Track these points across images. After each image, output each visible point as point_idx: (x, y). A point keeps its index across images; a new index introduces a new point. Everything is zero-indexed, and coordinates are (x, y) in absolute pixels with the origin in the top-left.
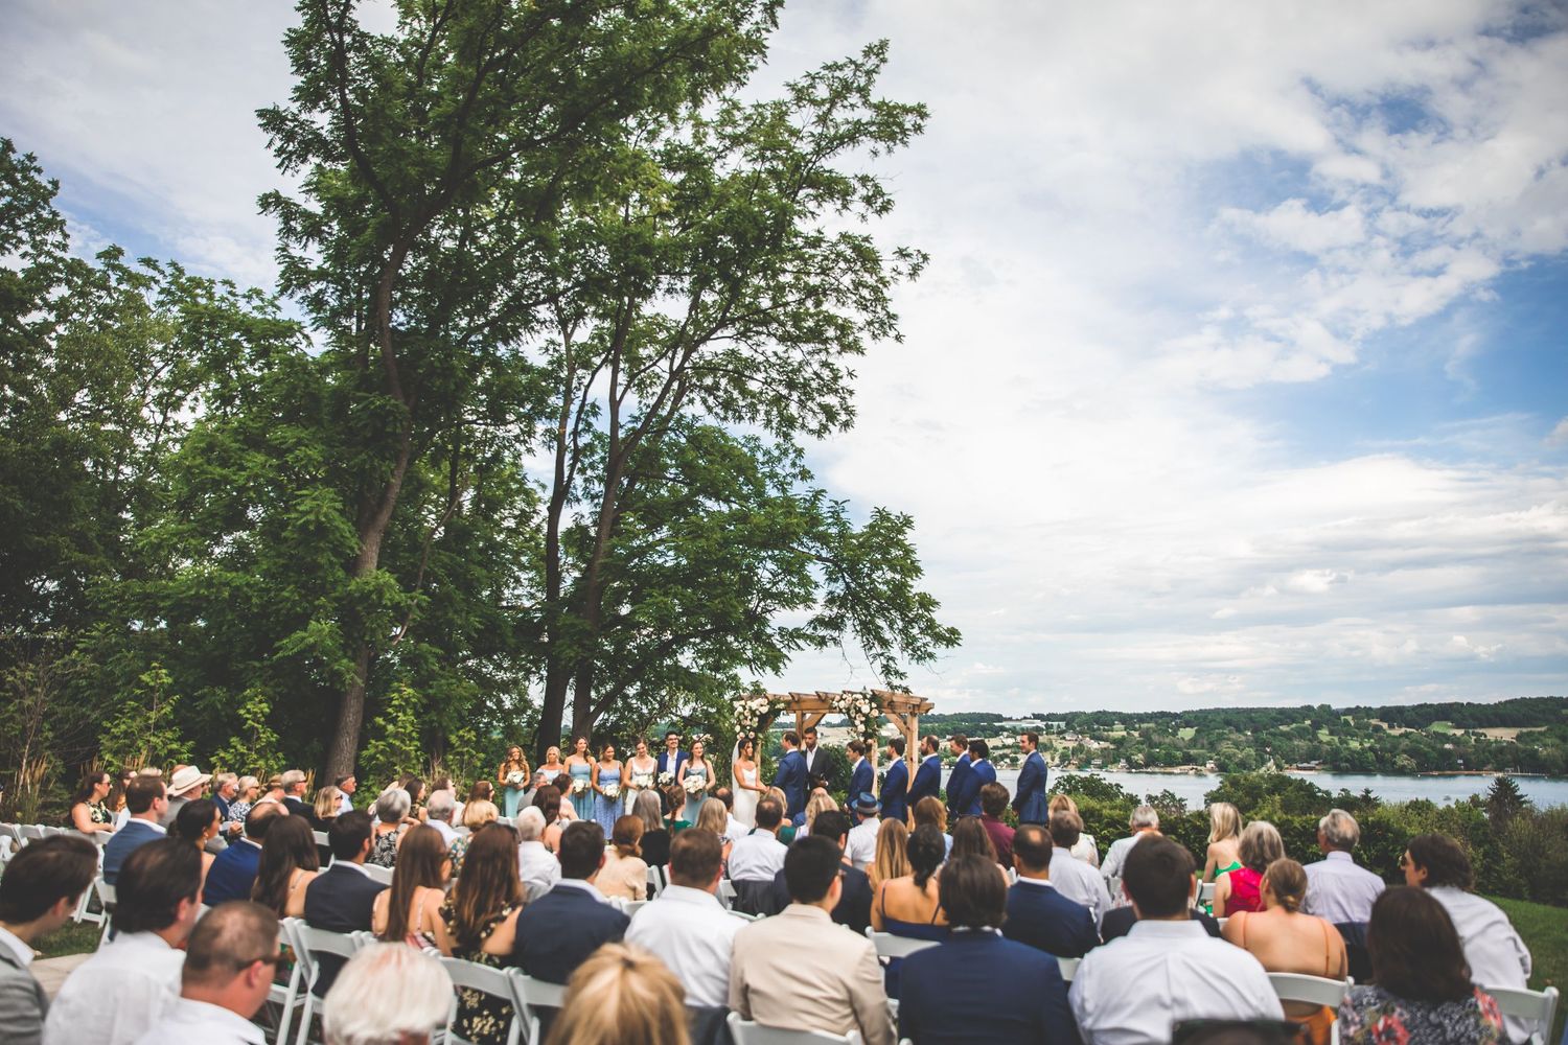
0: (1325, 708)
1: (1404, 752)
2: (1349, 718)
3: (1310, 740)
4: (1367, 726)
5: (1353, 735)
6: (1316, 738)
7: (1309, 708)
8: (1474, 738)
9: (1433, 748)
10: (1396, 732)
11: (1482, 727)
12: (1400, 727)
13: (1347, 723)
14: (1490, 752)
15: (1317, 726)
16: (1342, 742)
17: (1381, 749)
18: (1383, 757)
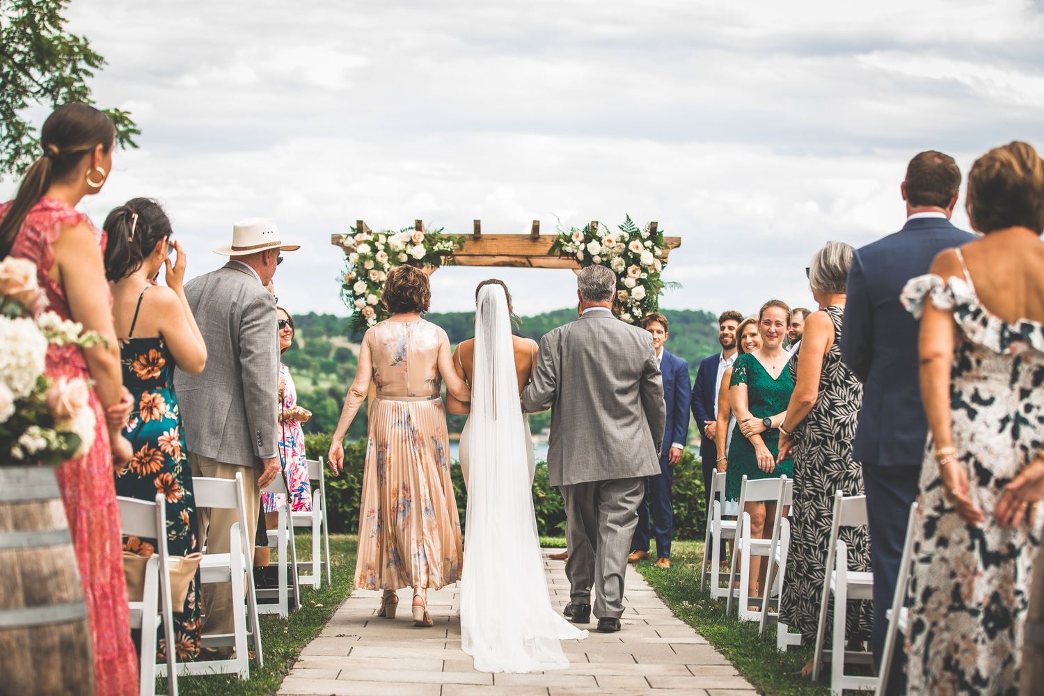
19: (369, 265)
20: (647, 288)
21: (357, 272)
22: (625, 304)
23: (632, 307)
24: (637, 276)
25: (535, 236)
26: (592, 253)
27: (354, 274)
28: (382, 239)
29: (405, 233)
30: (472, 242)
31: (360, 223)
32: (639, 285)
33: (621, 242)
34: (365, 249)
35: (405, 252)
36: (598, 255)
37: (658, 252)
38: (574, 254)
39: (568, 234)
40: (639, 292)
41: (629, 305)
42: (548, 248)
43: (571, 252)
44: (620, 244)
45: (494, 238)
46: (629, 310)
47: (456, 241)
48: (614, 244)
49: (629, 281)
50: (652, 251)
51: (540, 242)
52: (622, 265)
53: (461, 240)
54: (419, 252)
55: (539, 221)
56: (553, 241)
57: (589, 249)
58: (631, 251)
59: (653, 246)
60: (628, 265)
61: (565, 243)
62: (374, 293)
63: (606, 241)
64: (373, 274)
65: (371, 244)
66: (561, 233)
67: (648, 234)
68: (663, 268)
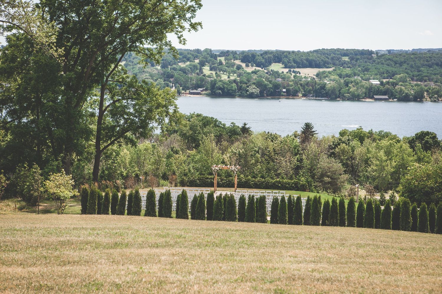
0: (209, 52)
1: (254, 84)
2: (223, 59)
3: (198, 74)
6: (202, 73)
7: (198, 51)
8: (293, 74)
9: (270, 82)
10: (250, 70)
11: (298, 67)
12: (252, 66)
13: (221, 63)
14: (301, 85)
15: (202, 64)
17: (241, 82)
18: (241, 87)
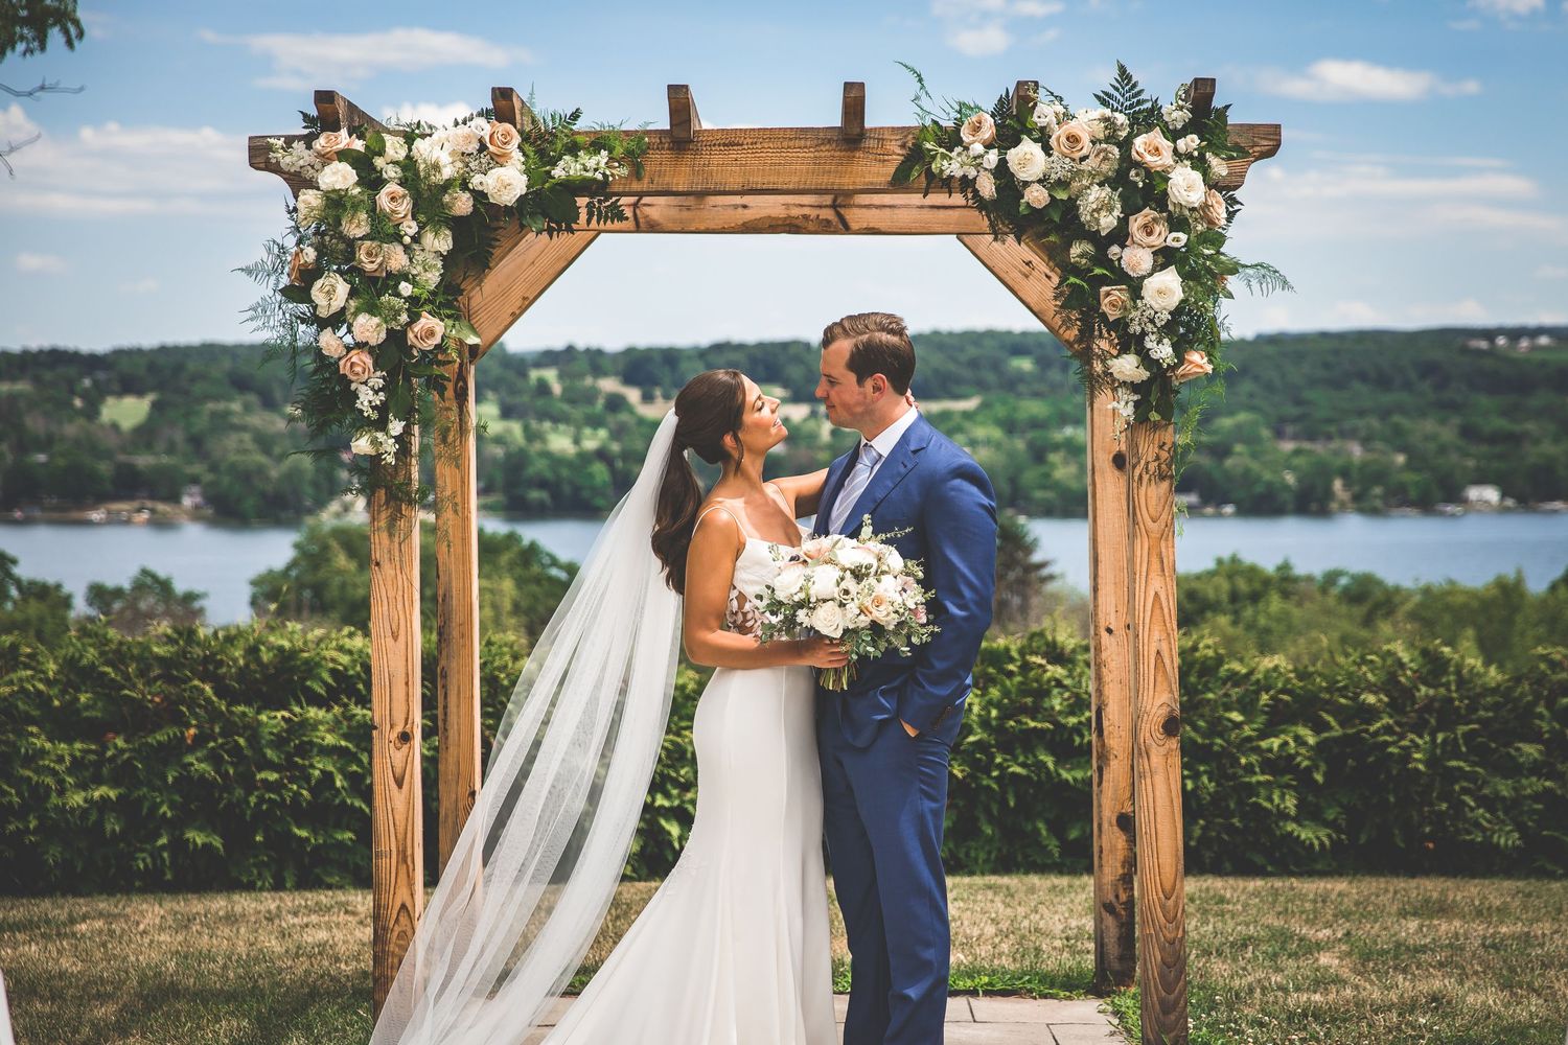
4: (590, 396)
5: (557, 419)
16: (531, 436)
19: (356, 227)
20: (1188, 276)
21: (321, 249)
22: (1120, 326)
23: (1144, 334)
24: (1156, 241)
25: (852, 133)
26: (1022, 176)
27: (310, 254)
28: (395, 148)
29: (463, 130)
30: (666, 155)
31: (324, 98)
32: (1163, 267)
33: (1107, 140)
34: (340, 177)
35: (464, 186)
36: (1039, 181)
37: (1219, 167)
38: (967, 184)
39: (948, 124)
40: (1166, 289)
41: (1135, 328)
42: (891, 169)
43: (958, 174)
44: (1104, 146)
45: (730, 140)
46: (1131, 343)
47: (619, 151)
48: (1086, 146)
49: (1136, 259)
50: (1199, 163)
51: (867, 150)
52: (1111, 210)
53: (635, 150)
54: (508, 182)
55: (862, 85)
56: (903, 146)
57: (1013, 166)
58: (1138, 165)
59: (1202, 151)
60: (1130, 209)
61: (942, 150)
62: (372, 309)
63: (1063, 139)
64: (369, 254)
65: (363, 165)
66: (928, 123)
67: (1186, 115)
68: (1231, 216)
